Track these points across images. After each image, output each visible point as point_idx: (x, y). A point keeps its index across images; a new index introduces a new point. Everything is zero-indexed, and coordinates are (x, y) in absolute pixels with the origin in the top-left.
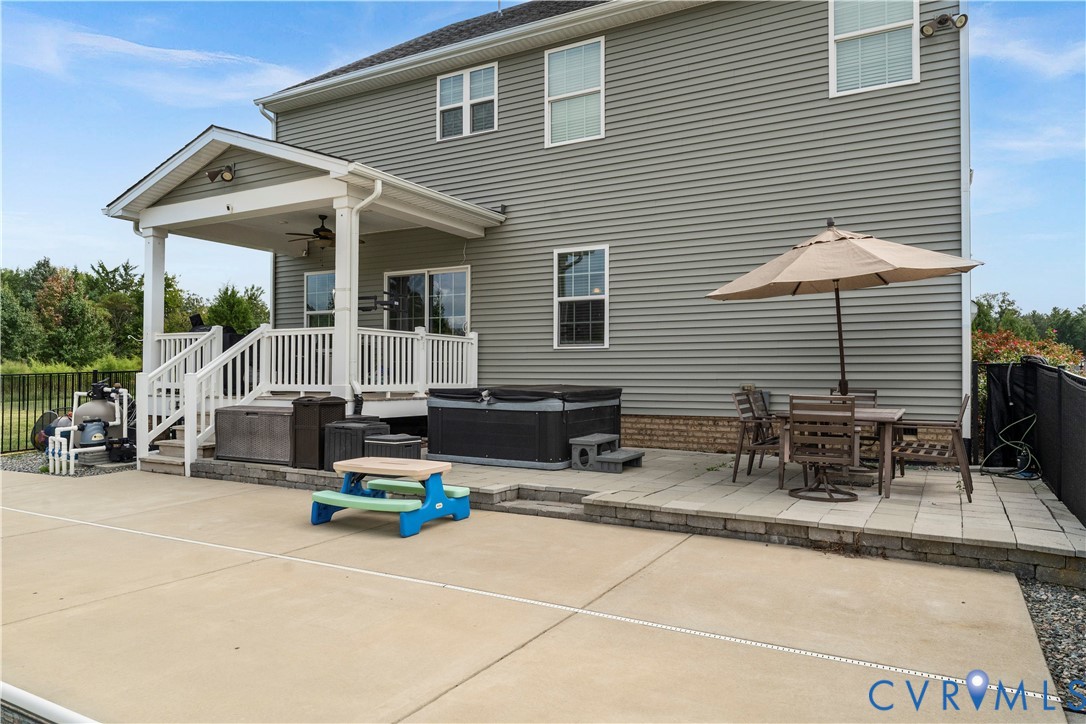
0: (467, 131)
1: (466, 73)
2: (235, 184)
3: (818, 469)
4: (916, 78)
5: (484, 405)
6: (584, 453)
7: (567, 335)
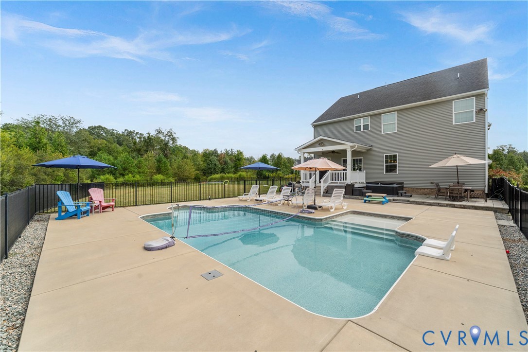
0: (362, 130)
1: (362, 119)
2: (324, 146)
3: (452, 197)
4: (474, 121)
5: (379, 185)
6: (402, 194)
7: (387, 171)
